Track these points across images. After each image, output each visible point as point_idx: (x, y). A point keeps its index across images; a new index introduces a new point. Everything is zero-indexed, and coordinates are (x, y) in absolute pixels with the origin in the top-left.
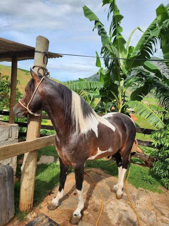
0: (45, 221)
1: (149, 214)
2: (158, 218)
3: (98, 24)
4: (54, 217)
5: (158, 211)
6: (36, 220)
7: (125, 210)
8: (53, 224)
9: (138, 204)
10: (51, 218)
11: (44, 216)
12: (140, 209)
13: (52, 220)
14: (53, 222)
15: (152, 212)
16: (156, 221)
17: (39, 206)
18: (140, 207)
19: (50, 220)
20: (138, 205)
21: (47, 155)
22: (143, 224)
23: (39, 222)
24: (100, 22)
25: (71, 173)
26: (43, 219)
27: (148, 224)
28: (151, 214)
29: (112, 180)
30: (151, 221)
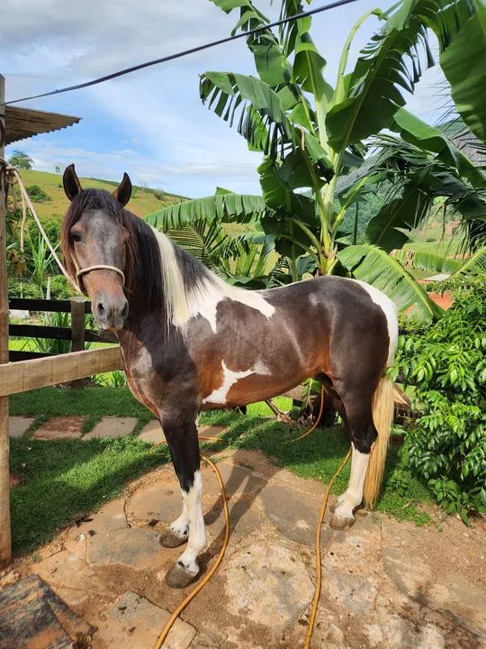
0: (32, 597)
1: (357, 586)
2: (380, 599)
3: (248, 15)
4: (63, 587)
5: (391, 576)
6: (8, 592)
7: (283, 573)
8: (53, 605)
9: (332, 554)
10: (54, 589)
11: (36, 584)
12: (335, 571)
13: (54, 594)
14: (54, 601)
15: (370, 580)
16: (371, 607)
17: (35, 553)
18: (336, 564)
19: (50, 594)
20: (332, 559)
21: (120, 416)
22: (327, 615)
23: (14, 598)
24: (256, 10)
25: (167, 465)
26: (30, 590)
27: (341, 617)
28: (364, 586)
29: (282, 485)
30: (355, 607)
